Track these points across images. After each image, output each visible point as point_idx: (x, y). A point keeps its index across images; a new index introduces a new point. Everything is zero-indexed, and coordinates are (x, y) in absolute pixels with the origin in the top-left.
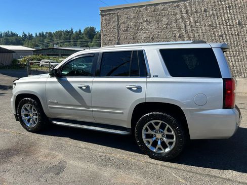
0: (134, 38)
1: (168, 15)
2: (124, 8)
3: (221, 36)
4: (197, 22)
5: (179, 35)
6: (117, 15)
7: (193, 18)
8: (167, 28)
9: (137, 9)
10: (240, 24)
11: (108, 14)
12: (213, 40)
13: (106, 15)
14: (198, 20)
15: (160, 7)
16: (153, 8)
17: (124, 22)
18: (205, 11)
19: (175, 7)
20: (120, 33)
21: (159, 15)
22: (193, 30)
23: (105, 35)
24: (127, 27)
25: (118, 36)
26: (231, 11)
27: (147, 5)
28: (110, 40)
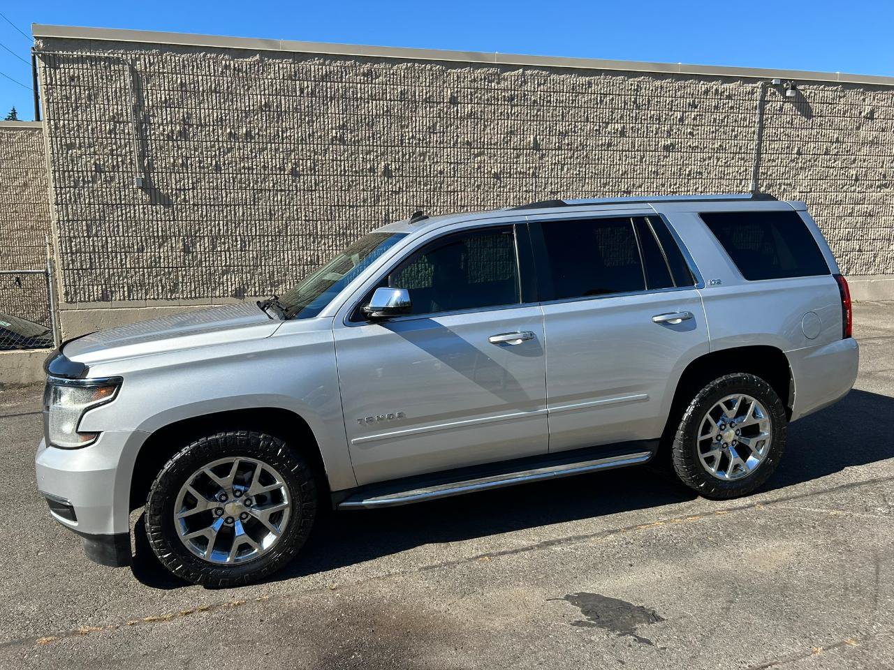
0: (217, 168)
1: (344, 96)
2: (163, 48)
3: (497, 176)
4: (432, 129)
5: (386, 167)
6: (133, 71)
7: (422, 118)
8: (342, 141)
9: (225, 60)
10: (536, 147)
11: (81, 60)
12: (478, 187)
13: (68, 60)
14: (434, 126)
15: (313, 66)
16: (287, 65)
17: (167, 104)
18: (454, 101)
19: (364, 74)
20: (152, 146)
21: (313, 94)
22: (423, 154)
23: (71, 146)
24: (186, 122)
25: (142, 156)
26: (515, 109)
27: (263, 53)
28: (99, 169)
